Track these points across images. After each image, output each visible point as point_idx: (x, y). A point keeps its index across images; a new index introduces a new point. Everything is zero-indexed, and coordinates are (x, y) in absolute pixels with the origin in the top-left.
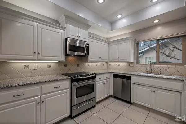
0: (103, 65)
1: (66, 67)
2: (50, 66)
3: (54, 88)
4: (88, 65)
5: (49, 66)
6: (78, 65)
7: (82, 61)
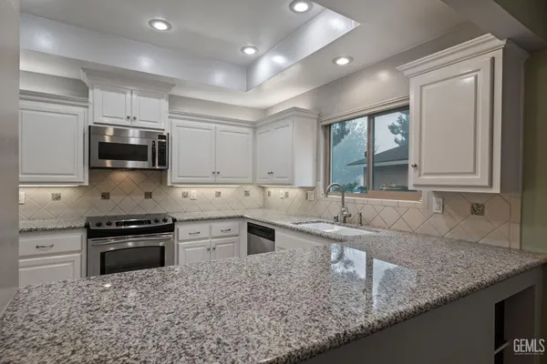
0: (247, 193)
1: (108, 198)
2: (60, 197)
3: (37, 247)
4: (185, 196)
5: (58, 197)
6: (148, 195)
7: (161, 183)
